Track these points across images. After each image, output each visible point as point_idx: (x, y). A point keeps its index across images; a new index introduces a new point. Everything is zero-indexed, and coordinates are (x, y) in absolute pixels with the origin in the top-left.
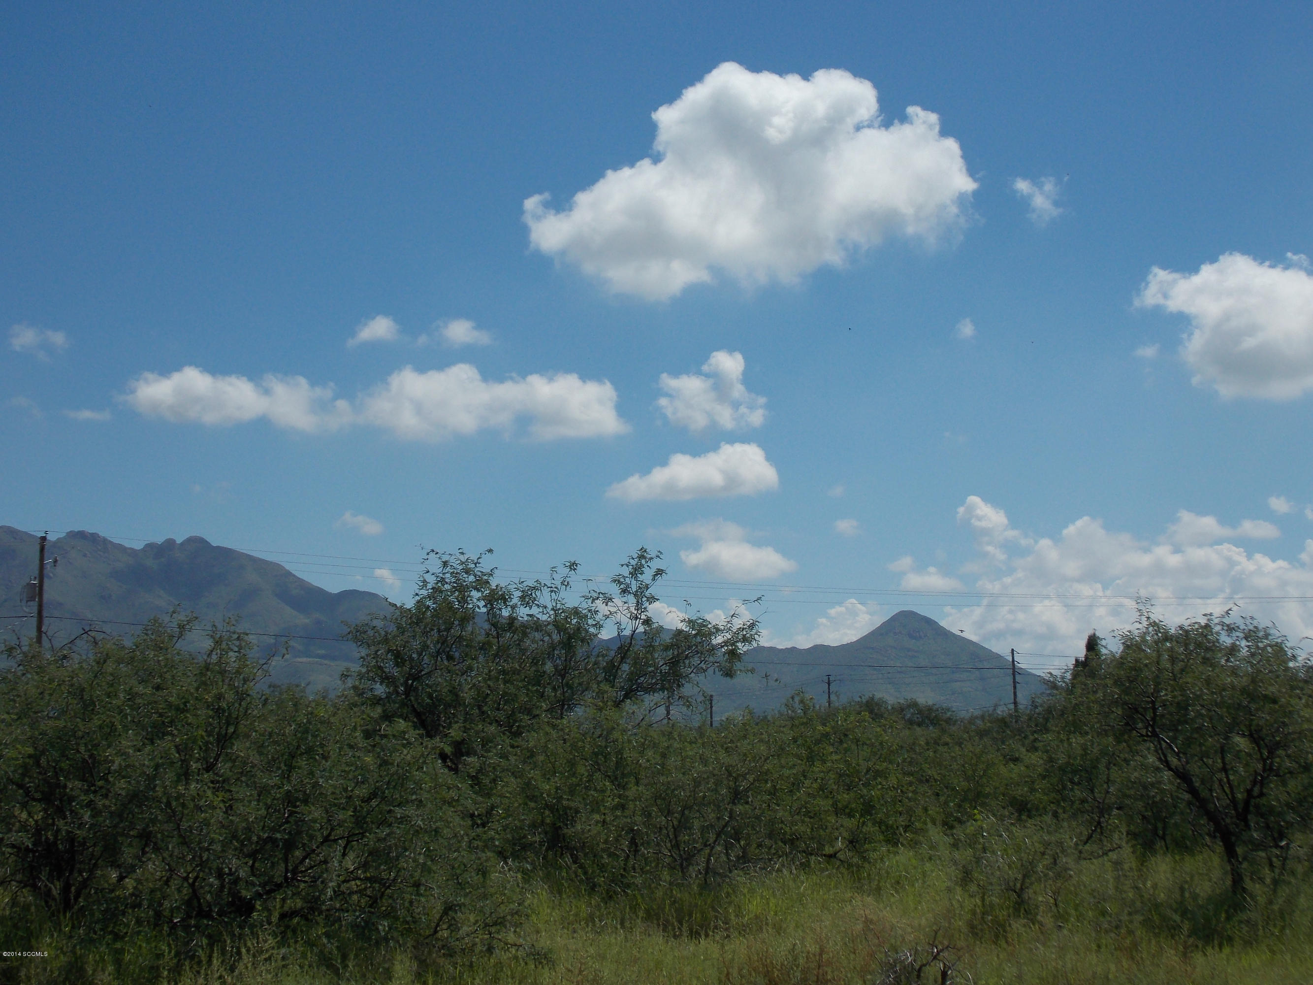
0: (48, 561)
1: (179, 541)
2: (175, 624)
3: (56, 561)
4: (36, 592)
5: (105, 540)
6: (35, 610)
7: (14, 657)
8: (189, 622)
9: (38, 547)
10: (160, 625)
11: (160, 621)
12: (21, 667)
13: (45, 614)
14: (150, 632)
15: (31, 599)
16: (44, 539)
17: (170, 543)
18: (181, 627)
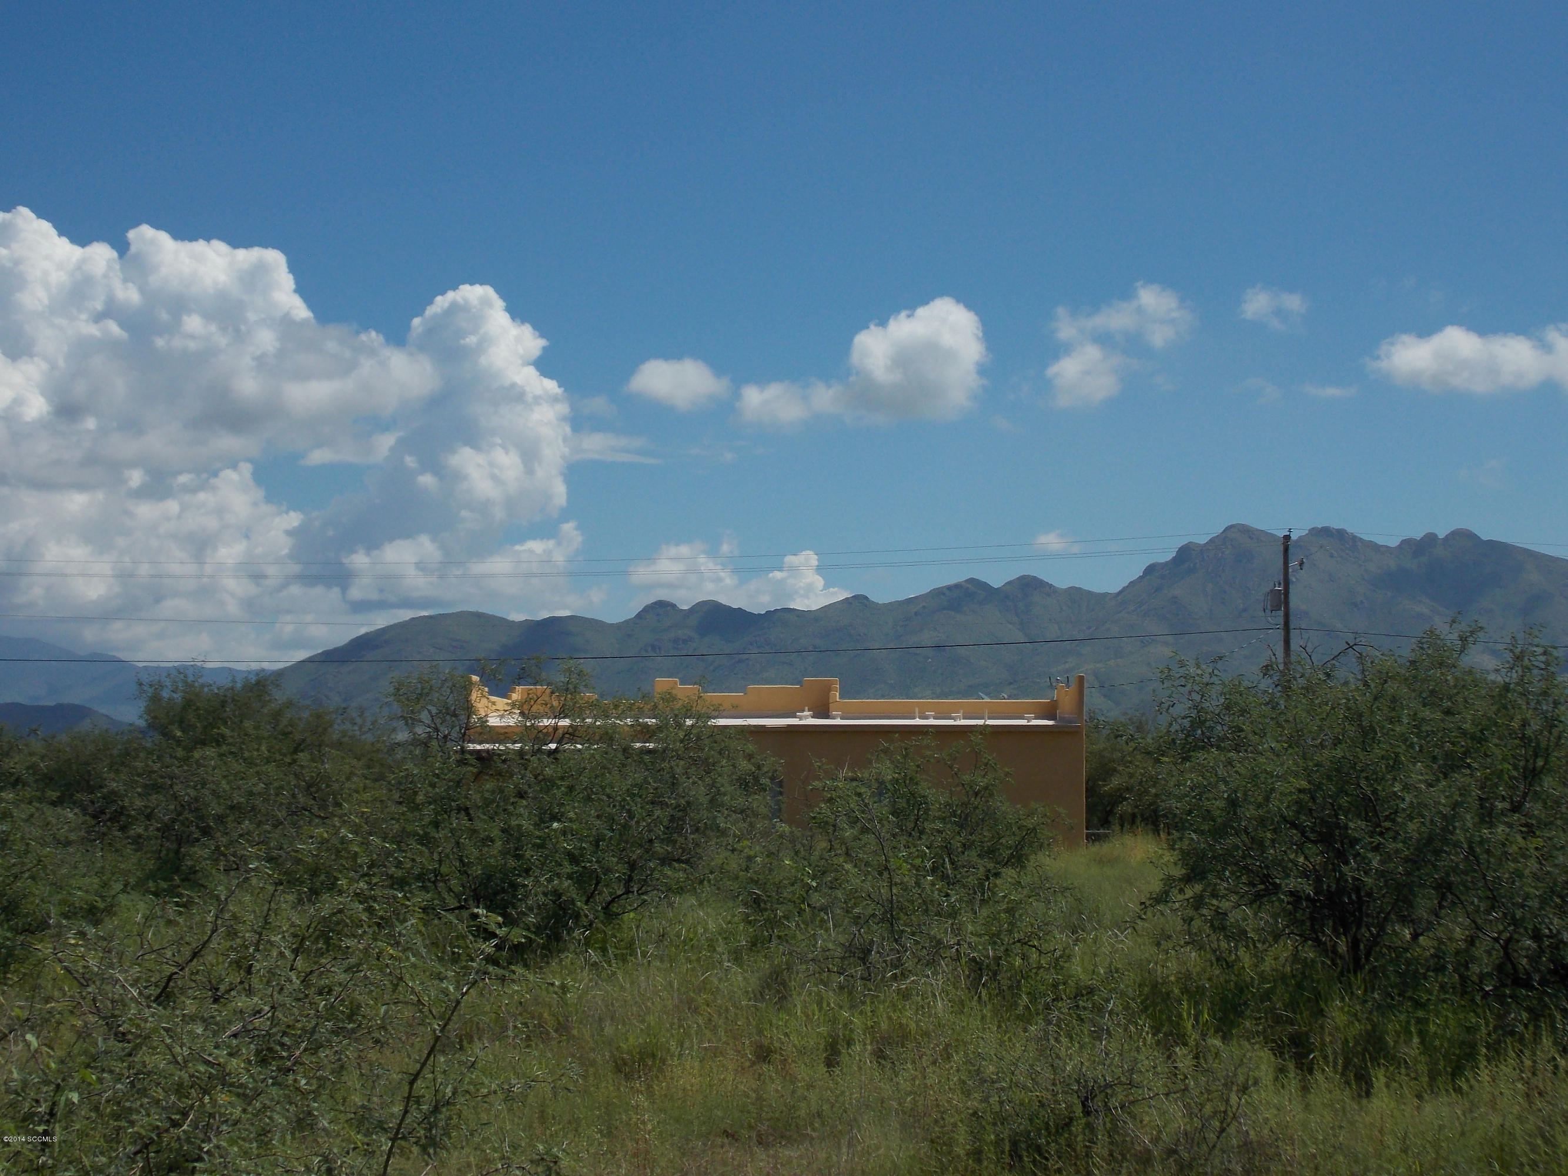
0: (1293, 564)
1: (1442, 534)
2: (1455, 636)
3: (1301, 564)
4: (1281, 600)
5: (1354, 538)
6: (1281, 620)
7: (1271, 676)
8: (1472, 633)
9: (1282, 548)
10: (1438, 637)
11: (1437, 632)
12: (1279, 688)
13: (1292, 626)
14: (1425, 646)
15: (1275, 608)
16: (1287, 538)
17: (1430, 539)
18: (1463, 639)
